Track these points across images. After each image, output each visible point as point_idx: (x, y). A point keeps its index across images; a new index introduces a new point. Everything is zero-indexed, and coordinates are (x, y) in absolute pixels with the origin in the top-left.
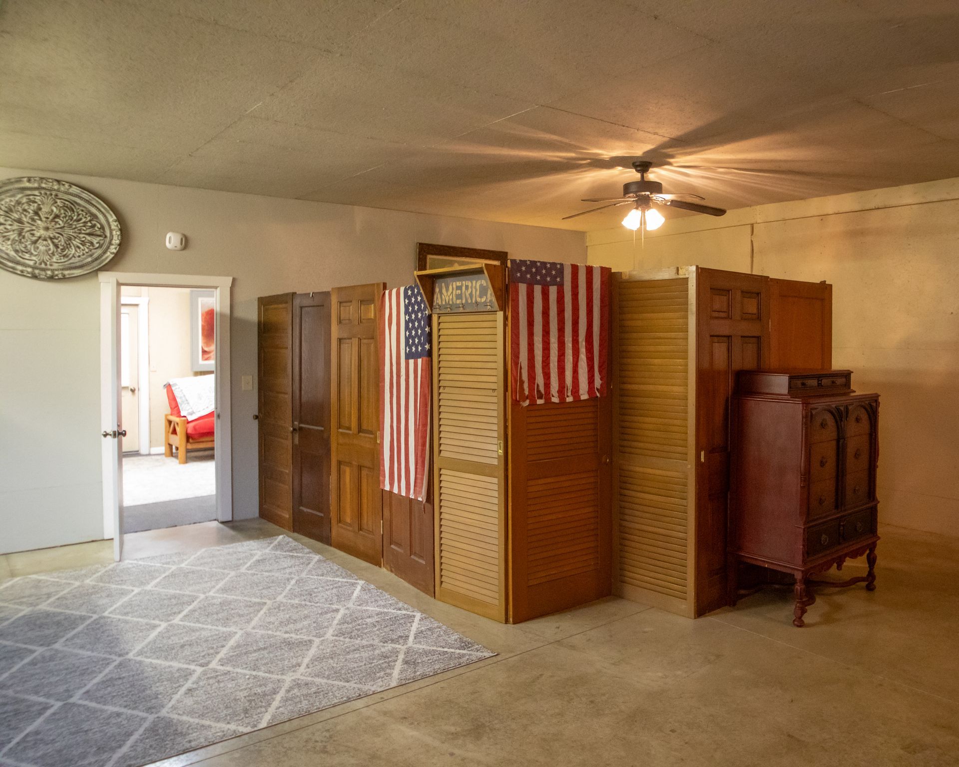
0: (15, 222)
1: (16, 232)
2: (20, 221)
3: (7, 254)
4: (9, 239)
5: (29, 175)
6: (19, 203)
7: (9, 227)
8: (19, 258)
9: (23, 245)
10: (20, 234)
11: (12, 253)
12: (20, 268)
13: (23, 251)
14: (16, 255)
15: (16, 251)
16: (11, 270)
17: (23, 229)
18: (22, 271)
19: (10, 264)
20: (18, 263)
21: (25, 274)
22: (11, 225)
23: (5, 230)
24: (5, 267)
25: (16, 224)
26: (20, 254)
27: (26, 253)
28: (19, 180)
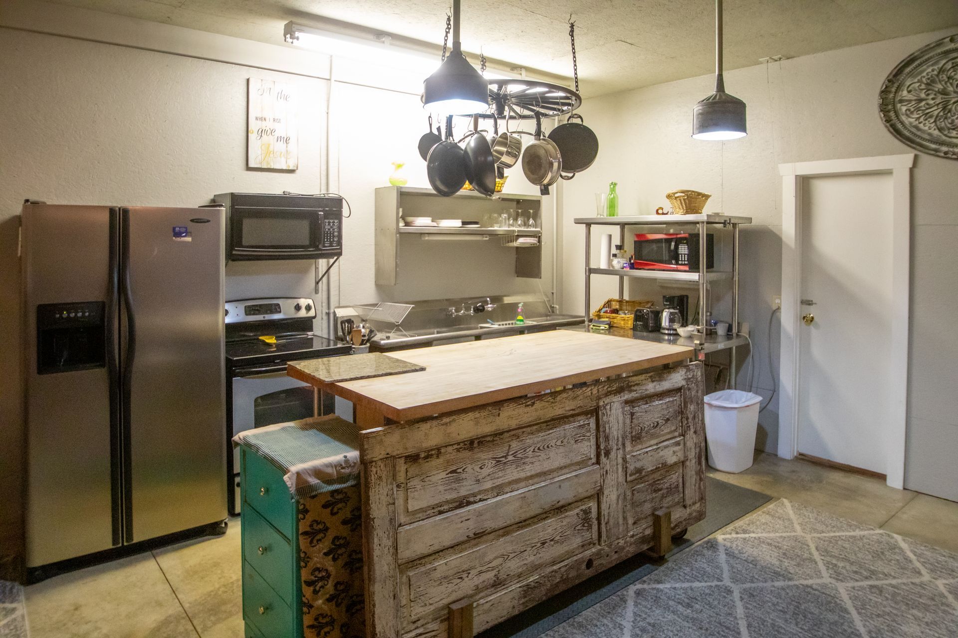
0: (938, 95)
1: (940, 106)
2: (944, 92)
3: (930, 134)
4: (931, 117)
5: (950, 34)
6: (941, 70)
7: (932, 102)
8: (944, 138)
9: (950, 121)
10: (944, 109)
11: (936, 133)
12: (945, 149)
13: (949, 129)
14: (940, 134)
15: (940, 130)
16: (933, 152)
17: (949, 101)
18: (946, 153)
19: (933, 146)
20: (942, 143)
21: (950, 156)
22: (933, 99)
23: (928, 107)
24: (927, 151)
25: (940, 96)
26: (946, 133)
27: (954, 129)
28: (939, 44)
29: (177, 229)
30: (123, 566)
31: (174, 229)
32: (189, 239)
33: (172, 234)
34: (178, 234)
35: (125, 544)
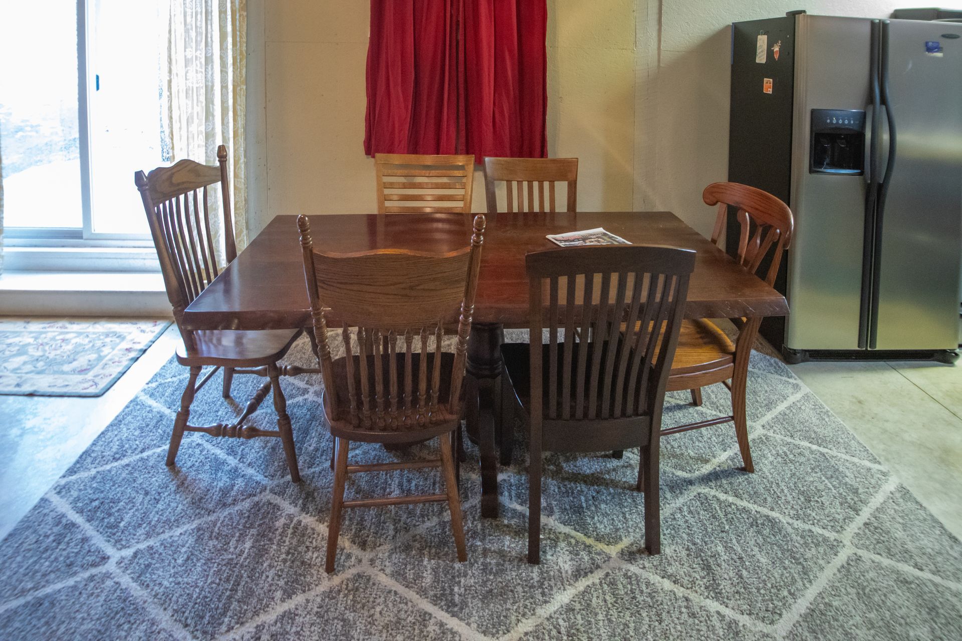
29: (930, 44)
30: (866, 370)
31: (927, 43)
32: (939, 55)
33: (925, 48)
34: (930, 49)
35: (869, 349)
